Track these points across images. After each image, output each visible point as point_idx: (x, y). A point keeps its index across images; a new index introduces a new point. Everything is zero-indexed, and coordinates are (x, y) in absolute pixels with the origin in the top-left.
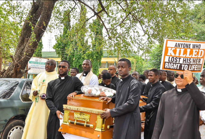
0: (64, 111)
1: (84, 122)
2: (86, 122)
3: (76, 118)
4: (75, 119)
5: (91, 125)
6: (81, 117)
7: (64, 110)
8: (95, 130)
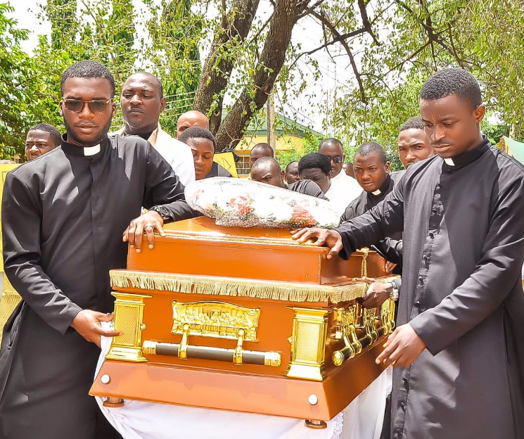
0: (115, 299)
1: (233, 344)
2: (240, 343)
3: (186, 327)
4: (180, 332)
5: (272, 357)
6: (210, 322)
7: (112, 293)
8: (290, 374)
